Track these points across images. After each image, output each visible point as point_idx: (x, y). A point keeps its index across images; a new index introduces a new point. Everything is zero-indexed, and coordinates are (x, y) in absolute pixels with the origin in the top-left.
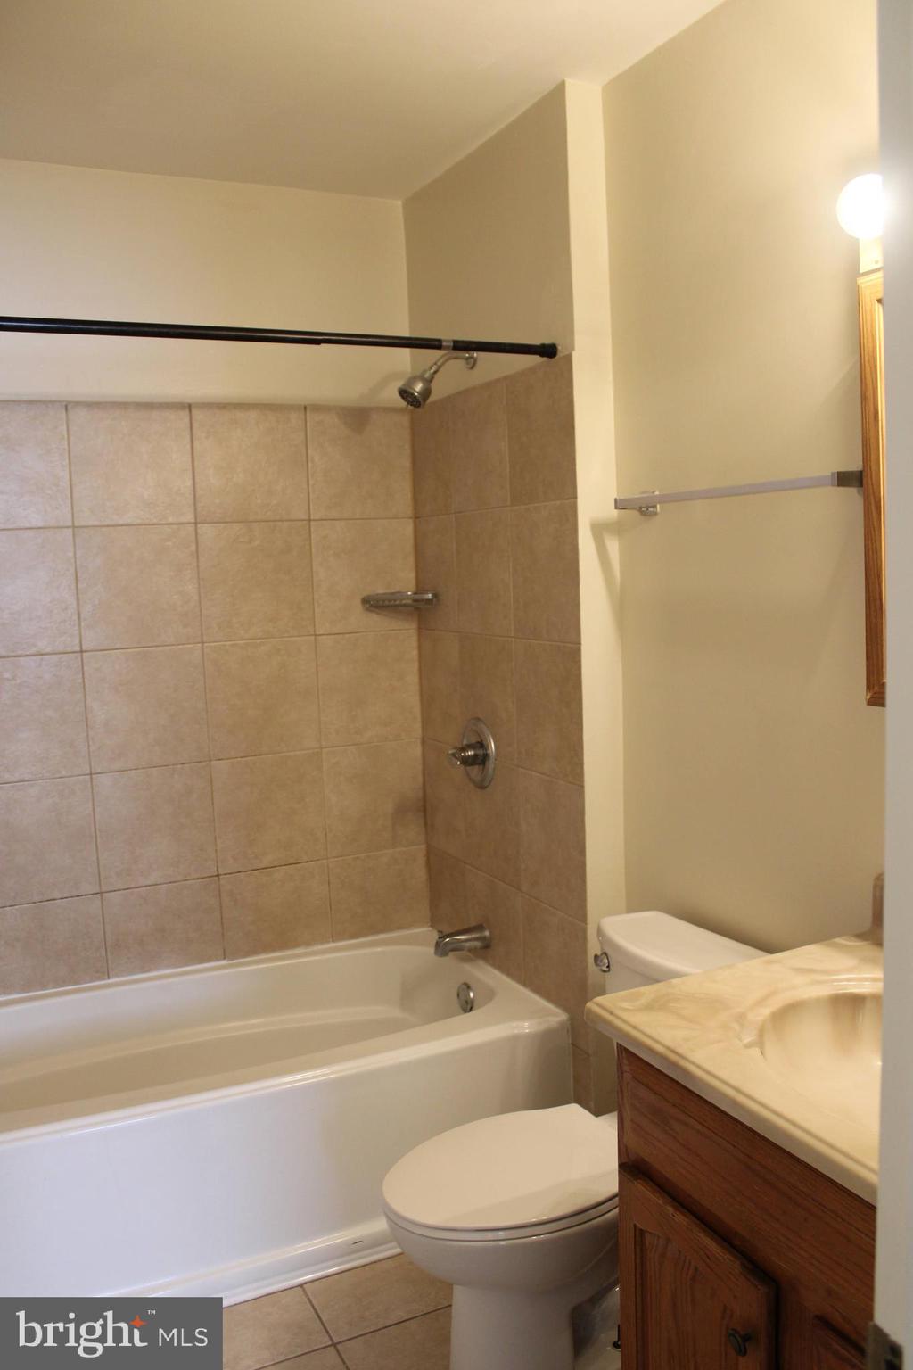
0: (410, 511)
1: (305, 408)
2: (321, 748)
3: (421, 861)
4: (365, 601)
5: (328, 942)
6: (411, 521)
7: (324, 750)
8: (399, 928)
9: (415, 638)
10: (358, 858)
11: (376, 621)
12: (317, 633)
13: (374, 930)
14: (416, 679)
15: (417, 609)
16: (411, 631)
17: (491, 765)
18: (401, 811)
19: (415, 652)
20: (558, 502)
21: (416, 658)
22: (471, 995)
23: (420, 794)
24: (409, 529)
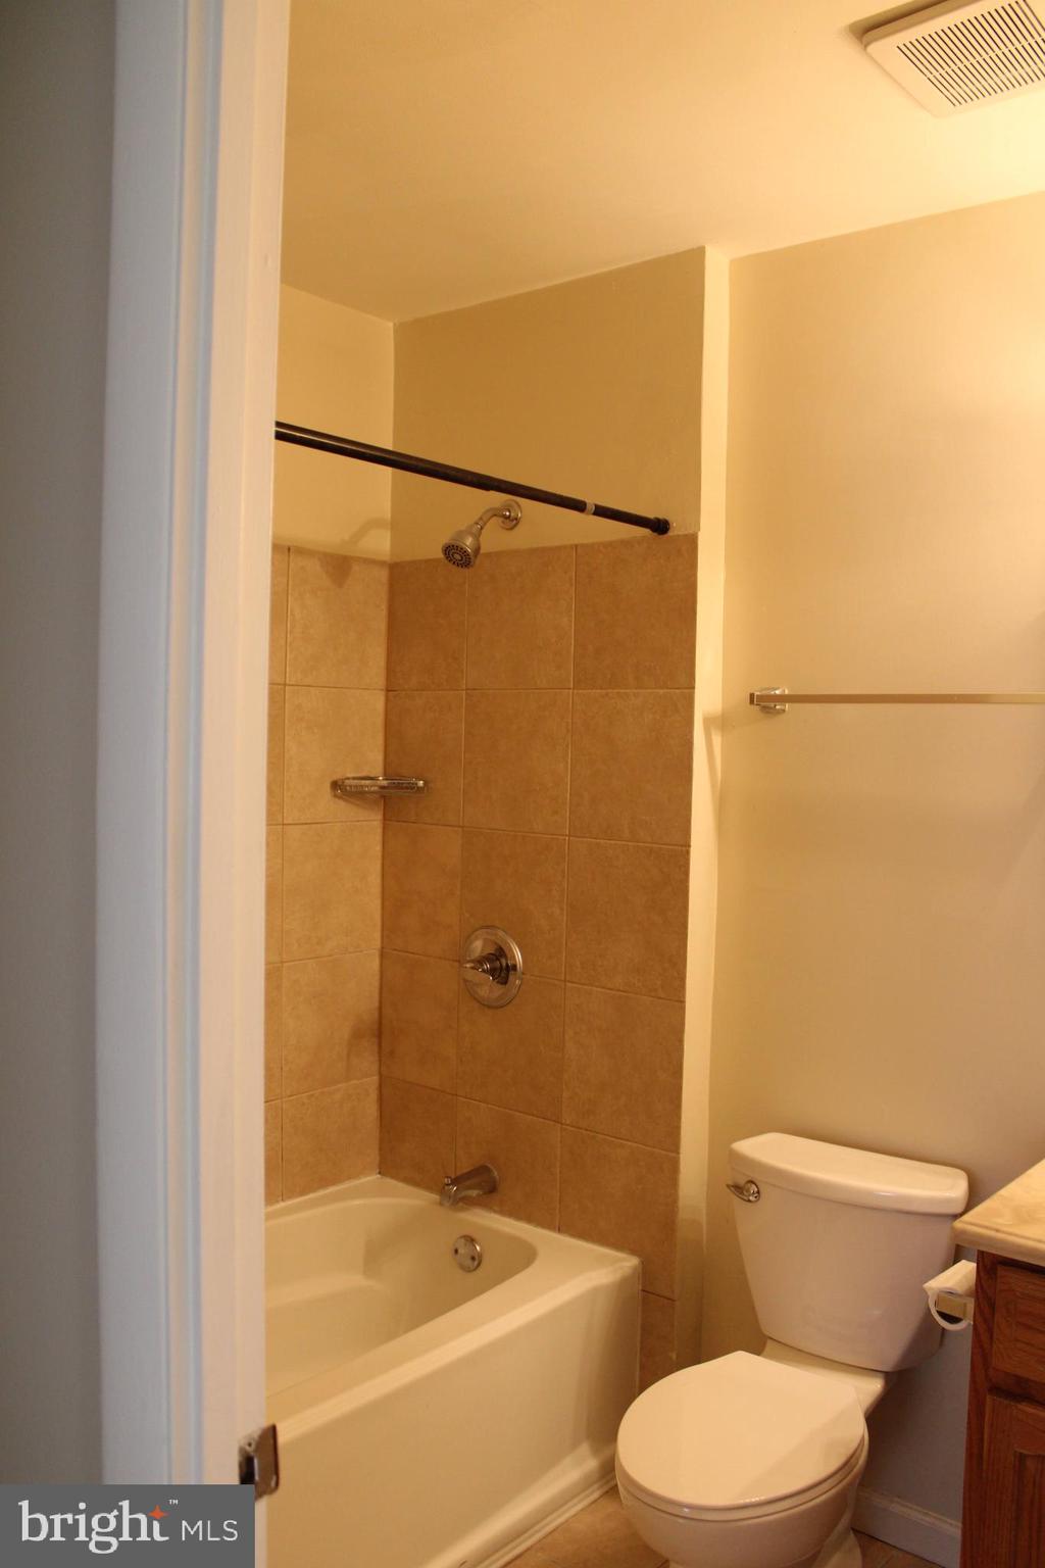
0: (381, 681)
1: (289, 549)
2: (282, 962)
3: (374, 1095)
4: (335, 785)
5: (277, 1202)
6: (383, 693)
7: (285, 965)
8: (349, 1178)
9: (379, 831)
10: (312, 1095)
11: (345, 810)
12: (285, 822)
13: (324, 1182)
14: (378, 881)
15: (384, 797)
16: (375, 823)
17: (515, 981)
18: (357, 1035)
19: (379, 848)
20: (661, 691)
21: (380, 854)
22: (478, 1248)
23: (376, 1015)
24: (378, 702)
